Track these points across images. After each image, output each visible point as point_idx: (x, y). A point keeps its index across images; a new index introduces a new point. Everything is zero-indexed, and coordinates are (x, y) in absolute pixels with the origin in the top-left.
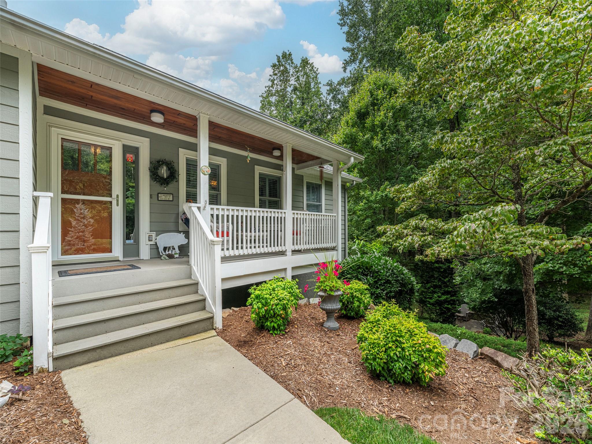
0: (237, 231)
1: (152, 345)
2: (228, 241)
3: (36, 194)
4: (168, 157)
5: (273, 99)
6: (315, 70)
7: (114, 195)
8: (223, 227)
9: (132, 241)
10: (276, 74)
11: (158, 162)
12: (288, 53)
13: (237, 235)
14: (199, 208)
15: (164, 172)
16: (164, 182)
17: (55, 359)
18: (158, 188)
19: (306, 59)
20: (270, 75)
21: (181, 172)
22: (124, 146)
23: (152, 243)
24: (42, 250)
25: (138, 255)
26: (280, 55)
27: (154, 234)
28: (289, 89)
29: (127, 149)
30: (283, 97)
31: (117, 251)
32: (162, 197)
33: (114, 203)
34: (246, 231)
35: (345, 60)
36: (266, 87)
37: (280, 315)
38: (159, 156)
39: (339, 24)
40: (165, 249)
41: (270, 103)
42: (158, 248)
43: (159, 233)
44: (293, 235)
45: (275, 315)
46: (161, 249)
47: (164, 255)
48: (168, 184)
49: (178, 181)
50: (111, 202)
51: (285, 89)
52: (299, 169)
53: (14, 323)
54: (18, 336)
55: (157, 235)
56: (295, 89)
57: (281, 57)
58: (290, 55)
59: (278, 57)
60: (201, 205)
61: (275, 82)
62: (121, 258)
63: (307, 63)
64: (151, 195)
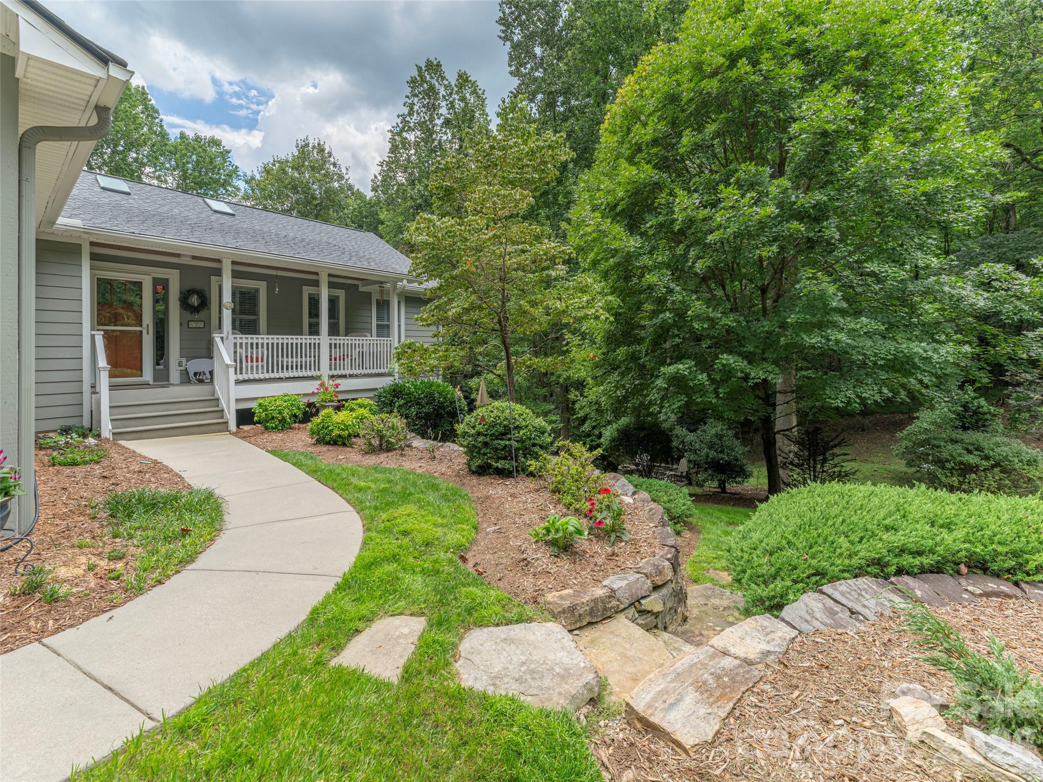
0: (278, 357)
1: (177, 436)
2: (262, 366)
3: (93, 333)
4: (198, 286)
5: (411, 137)
6: (480, 92)
7: (144, 325)
8: (257, 353)
9: (162, 367)
10: (416, 96)
11: (189, 291)
12: (435, 63)
13: (278, 361)
14: (222, 338)
15: (194, 300)
16: (195, 310)
17: (113, 434)
18: (188, 315)
19: (465, 74)
20: (407, 97)
21: (212, 300)
22: (154, 278)
23: (182, 368)
24: (104, 369)
25: (168, 379)
26: (423, 65)
27: (184, 360)
28: (438, 122)
29: (156, 282)
30: (428, 132)
31: (148, 375)
32: (192, 325)
33: (145, 332)
34: (287, 357)
35: (512, 93)
36: (398, 116)
37: (277, 418)
38: (188, 287)
39: (500, 37)
40: (195, 374)
41: (404, 142)
42: (188, 373)
43: (189, 359)
44: (331, 360)
45: (273, 418)
46: (191, 374)
47: (193, 379)
48: (198, 312)
49: (209, 309)
50: (141, 332)
51: (432, 120)
52: (363, 286)
53: (80, 418)
54: (82, 427)
55: (187, 361)
56: (447, 123)
57: (424, 68)
58: (439, 65)
59: (419, 69)
60: (224, 335)
61: (416, 108)
62: (151, 382)
63: (467, 80)
64: (181, 324)
